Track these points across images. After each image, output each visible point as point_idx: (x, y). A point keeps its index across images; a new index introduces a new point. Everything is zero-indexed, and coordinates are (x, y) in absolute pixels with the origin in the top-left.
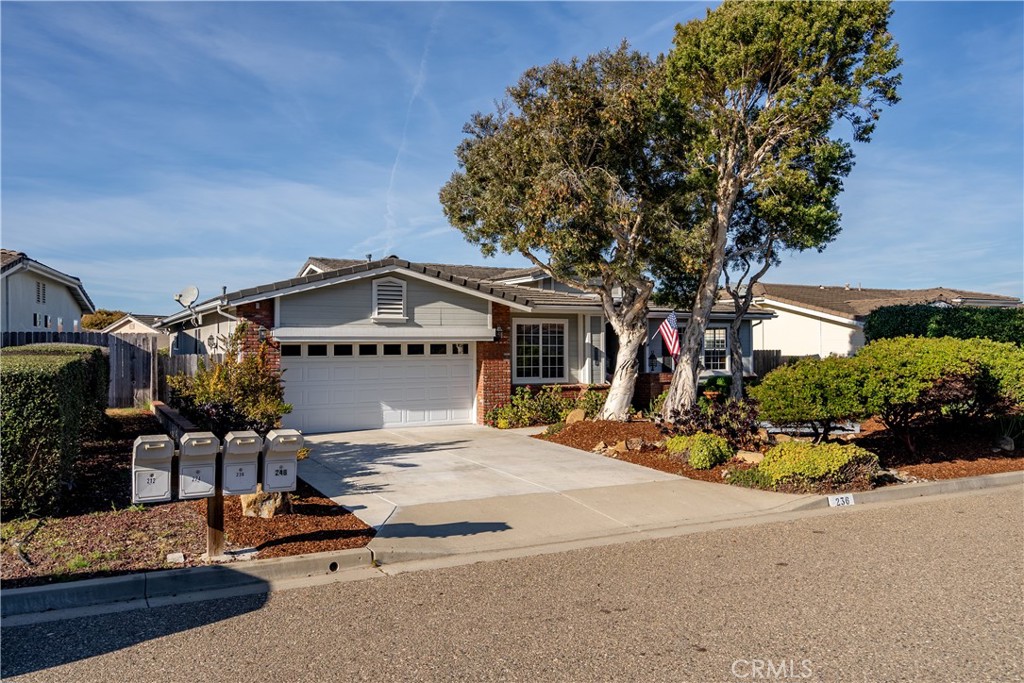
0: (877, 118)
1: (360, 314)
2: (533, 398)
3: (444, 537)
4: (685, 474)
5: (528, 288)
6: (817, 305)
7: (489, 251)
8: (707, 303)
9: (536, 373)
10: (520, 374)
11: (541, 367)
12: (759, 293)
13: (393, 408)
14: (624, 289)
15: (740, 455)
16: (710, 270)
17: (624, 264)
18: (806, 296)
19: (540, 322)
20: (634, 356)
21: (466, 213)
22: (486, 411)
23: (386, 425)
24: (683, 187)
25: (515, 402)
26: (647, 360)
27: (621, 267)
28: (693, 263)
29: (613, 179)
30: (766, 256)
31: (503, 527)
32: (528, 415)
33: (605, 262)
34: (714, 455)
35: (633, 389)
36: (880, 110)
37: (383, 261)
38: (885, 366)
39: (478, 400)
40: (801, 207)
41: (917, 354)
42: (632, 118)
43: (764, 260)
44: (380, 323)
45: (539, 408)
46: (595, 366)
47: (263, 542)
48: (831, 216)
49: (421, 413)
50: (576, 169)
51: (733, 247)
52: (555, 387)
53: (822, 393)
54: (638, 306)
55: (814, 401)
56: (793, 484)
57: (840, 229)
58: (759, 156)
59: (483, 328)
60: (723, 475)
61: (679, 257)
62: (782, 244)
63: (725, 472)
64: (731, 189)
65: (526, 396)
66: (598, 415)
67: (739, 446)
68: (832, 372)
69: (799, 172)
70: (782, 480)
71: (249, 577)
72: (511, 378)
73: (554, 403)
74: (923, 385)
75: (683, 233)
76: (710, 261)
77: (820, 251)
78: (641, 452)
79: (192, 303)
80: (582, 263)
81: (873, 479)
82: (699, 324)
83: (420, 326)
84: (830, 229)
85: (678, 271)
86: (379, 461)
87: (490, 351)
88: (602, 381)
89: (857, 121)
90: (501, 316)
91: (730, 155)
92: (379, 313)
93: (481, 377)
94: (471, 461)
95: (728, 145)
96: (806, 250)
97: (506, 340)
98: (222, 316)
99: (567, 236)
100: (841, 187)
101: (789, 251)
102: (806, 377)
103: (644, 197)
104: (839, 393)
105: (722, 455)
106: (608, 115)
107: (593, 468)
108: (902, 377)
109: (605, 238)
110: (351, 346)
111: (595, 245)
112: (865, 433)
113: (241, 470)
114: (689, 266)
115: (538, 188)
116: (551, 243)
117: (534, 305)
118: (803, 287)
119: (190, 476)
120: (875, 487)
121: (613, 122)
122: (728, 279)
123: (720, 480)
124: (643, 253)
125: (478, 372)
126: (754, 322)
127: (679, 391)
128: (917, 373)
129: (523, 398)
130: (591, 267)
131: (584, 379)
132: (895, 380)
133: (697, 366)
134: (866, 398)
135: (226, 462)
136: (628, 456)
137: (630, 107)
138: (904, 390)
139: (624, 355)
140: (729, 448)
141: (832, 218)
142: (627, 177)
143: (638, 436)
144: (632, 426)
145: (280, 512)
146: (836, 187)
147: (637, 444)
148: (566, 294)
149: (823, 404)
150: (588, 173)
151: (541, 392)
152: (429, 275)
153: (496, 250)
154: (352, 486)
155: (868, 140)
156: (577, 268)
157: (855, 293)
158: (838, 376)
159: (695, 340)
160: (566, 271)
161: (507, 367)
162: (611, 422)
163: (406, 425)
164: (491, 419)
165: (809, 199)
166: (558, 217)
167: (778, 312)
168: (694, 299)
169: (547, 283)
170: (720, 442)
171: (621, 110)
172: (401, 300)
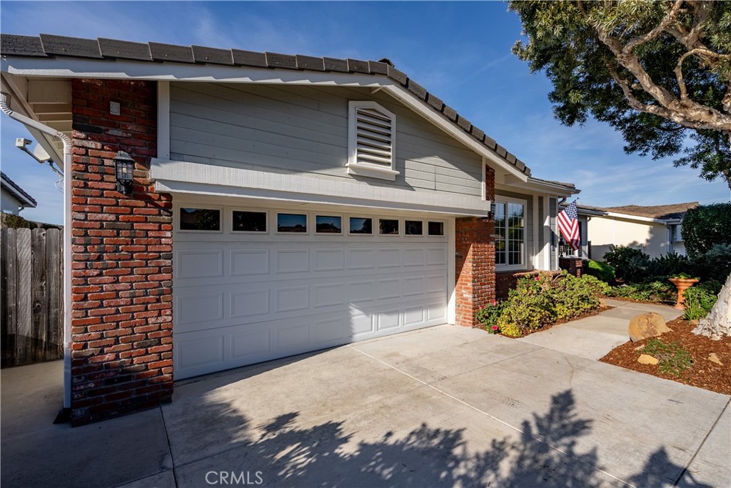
9: (503, 259)
11: (507, 251)
13: (367, 311)
19: (506, 201)
22: (475, 308)
23: (356, 337)
39: (460, 296)
44: (360, 176)
46: (552, 251)
49: (396, 316)
59: (475, 199)
88: (557, 268)
92: (359, 159)
93: (467, 266)
125: (459, 258)
126: (588, 218)
131: (542, 265)
161: (492, 252)
163: (377, 333)
172: (389, 143)
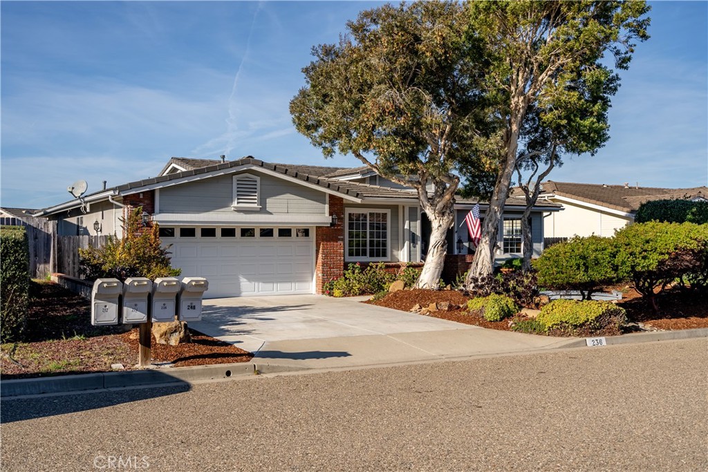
0: (632, 51)
1: (223, 203)
2: (362, 272)
3: (304, 359)
4: (480, 325)
5: (357, 184)
6: (598, 200)
7: (329, 153)
8: (503, 195)
9: (364, 254)
10: (351, 254)
11: (368, 248)
12: (551, 190)
13: (249, 280)
14: (436, 183)
15: (524, 312)
16: (504, 169)
17: (437, 164)
18: (590, 193)
19: (367, 211)
20: (443, 237)
21: (310, 123)
22: (323, 283)
23: (243, 294)
24: (484, 103)
25: (347, 276)
26: (456, 244)
27: (433, 166)
28: (491, 163)
29: (427, 97)
30: (551, 159)
31: (345, 354)
32: (358, 286)
33: (421, 162)
34: (503, 310)
35: (442, 264)
36: (635, 45)
37: (242, 160)
38: (634, 243)
39: (317, 275)
40: (578, 119)
41: (658, 234)
42: (443, 51)
43: (549, 162)
44: (239, 211)
45: (367, 281)
46: (412, 248)
47: (175, 358)
48: (601, 127)
49: (271, 285)
50: (399, 90)
51: (524, 151)
52: (380, 265)
53: (585, 262)
54: (447, 197)
55: (578, 269)
56: (560, 329)
57: (609, 137)
58: (542, 79)
59: (320, 215)
60: (509, 325)
61: (479, 159)
62: (563, 149)
63: (511, 322)
64: (521, 105)
65: (357, 271)
66: (415, 285)
67: (523, 305)
68: (592, 247)
69: (572, 94)
70: (552, 327)
71: (172, 378)
72: (344, 257)
73: (379, 277)
74: (661, 257)
75: (483, 139)
76: (504, 161)
77: (593, 155)
78: (448, 311)
79: (82, 194)
80: (403, 163)
81: (621, 328)
82: (495, 212)
83: (271, 213)
84: (600, 137)
85: (479, 170)
86: (243, 316)
87: (327, 234)
88: (418, 261)
89: (617, 53)
90: (336, 206)
91: (520, 78)
92: (238, 203)
93: (320, 256)
94: (315, 317)
95: (518, 71)
96: (583, 154)
97: (339, 225)
98: (113, 204)
99: (392, 142)
100: (609, 103)
101: (569, 155)
102: (573, 251)
103: (453, 110)
104: (597, 262)
105: (509, 311)
106: (424, 48)
107: (411, 321)
108: (645, 251)
109: (421, 143)
110: (214, 229)
111: (413, 149)
112: (625, 300)
113: (164, 305)
114: (487, 166)
115: (369, 104)
116: (379, 147)
117: (363, 197)
118: (589, 186)
119: (130, 307)
120: (623, 333)
121: (428, 54)
122: (520, 177)
123: (507, 329)
124: (451, 156)
125: (317, 251)
126: (545, 214)
127: (480, 266)
128: (656, 248)
129: (354, 273)
130: (411, 166)
131: (404, 259)
132: (640, 253)
133: (494, 247)
134: (617, 266)
135: (154, 298)
136: (438, 314)
137: (442, 43)
138: (647, 261)
139: (436, 237)
140: (515, 306)
141: (602, 129)
142: (439, 95)
143: (446, 301)
144: (442, 293)
145: (183, 341)
146: (606, 103)
147: (444, 306)
148: (389, 188)
149: (585, 271)
150: (408, 92)
151: (369, 268)
152: (278, 172)
153: (334, 152)
154: (228, 331)
155: (626, 68)
156: (399, 167)
157: (632, 191)
158: (597, 250)
159: (493, 225)
160: (389, 169)
161: (341, 248)
162: (425, 290)
163: (258, 294)
164: (327, 289)
165: (584, 113)
166: (384, 127)
167: (565, 206)
168: (492, 193)
169: (373, 179)
170: (509, 301)
171: (435, 44)
172: (256, 192)
